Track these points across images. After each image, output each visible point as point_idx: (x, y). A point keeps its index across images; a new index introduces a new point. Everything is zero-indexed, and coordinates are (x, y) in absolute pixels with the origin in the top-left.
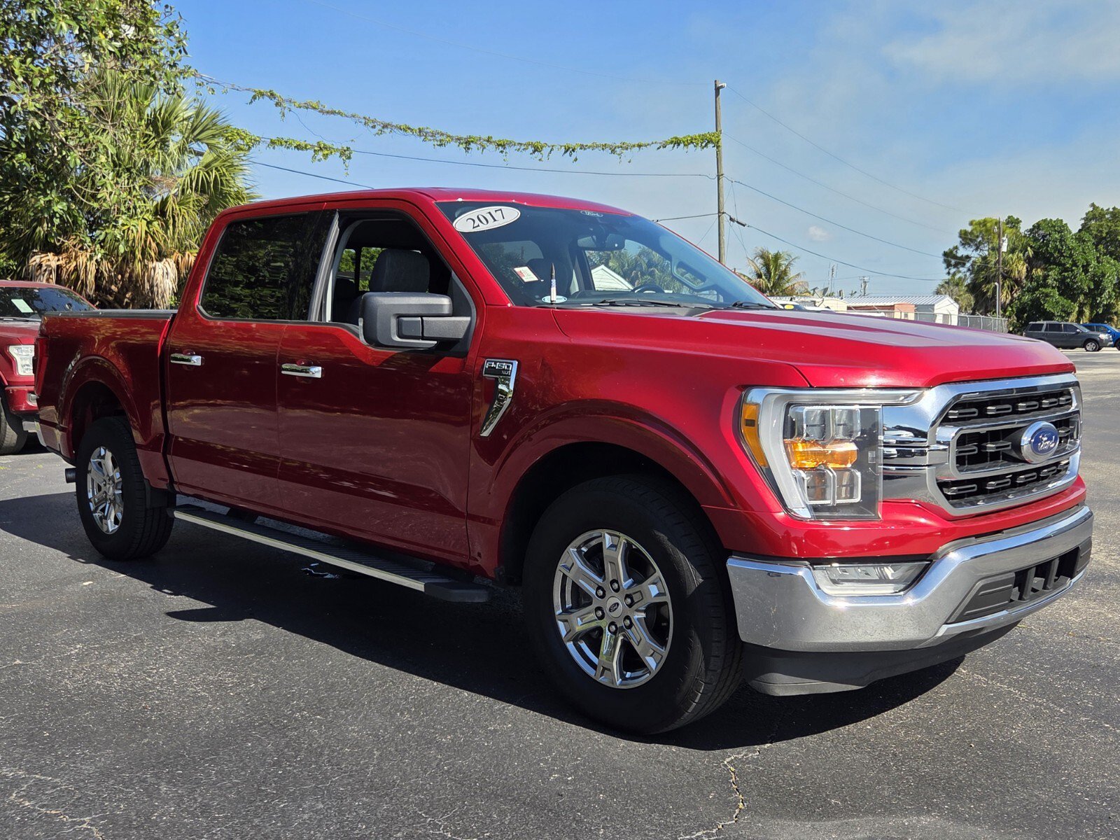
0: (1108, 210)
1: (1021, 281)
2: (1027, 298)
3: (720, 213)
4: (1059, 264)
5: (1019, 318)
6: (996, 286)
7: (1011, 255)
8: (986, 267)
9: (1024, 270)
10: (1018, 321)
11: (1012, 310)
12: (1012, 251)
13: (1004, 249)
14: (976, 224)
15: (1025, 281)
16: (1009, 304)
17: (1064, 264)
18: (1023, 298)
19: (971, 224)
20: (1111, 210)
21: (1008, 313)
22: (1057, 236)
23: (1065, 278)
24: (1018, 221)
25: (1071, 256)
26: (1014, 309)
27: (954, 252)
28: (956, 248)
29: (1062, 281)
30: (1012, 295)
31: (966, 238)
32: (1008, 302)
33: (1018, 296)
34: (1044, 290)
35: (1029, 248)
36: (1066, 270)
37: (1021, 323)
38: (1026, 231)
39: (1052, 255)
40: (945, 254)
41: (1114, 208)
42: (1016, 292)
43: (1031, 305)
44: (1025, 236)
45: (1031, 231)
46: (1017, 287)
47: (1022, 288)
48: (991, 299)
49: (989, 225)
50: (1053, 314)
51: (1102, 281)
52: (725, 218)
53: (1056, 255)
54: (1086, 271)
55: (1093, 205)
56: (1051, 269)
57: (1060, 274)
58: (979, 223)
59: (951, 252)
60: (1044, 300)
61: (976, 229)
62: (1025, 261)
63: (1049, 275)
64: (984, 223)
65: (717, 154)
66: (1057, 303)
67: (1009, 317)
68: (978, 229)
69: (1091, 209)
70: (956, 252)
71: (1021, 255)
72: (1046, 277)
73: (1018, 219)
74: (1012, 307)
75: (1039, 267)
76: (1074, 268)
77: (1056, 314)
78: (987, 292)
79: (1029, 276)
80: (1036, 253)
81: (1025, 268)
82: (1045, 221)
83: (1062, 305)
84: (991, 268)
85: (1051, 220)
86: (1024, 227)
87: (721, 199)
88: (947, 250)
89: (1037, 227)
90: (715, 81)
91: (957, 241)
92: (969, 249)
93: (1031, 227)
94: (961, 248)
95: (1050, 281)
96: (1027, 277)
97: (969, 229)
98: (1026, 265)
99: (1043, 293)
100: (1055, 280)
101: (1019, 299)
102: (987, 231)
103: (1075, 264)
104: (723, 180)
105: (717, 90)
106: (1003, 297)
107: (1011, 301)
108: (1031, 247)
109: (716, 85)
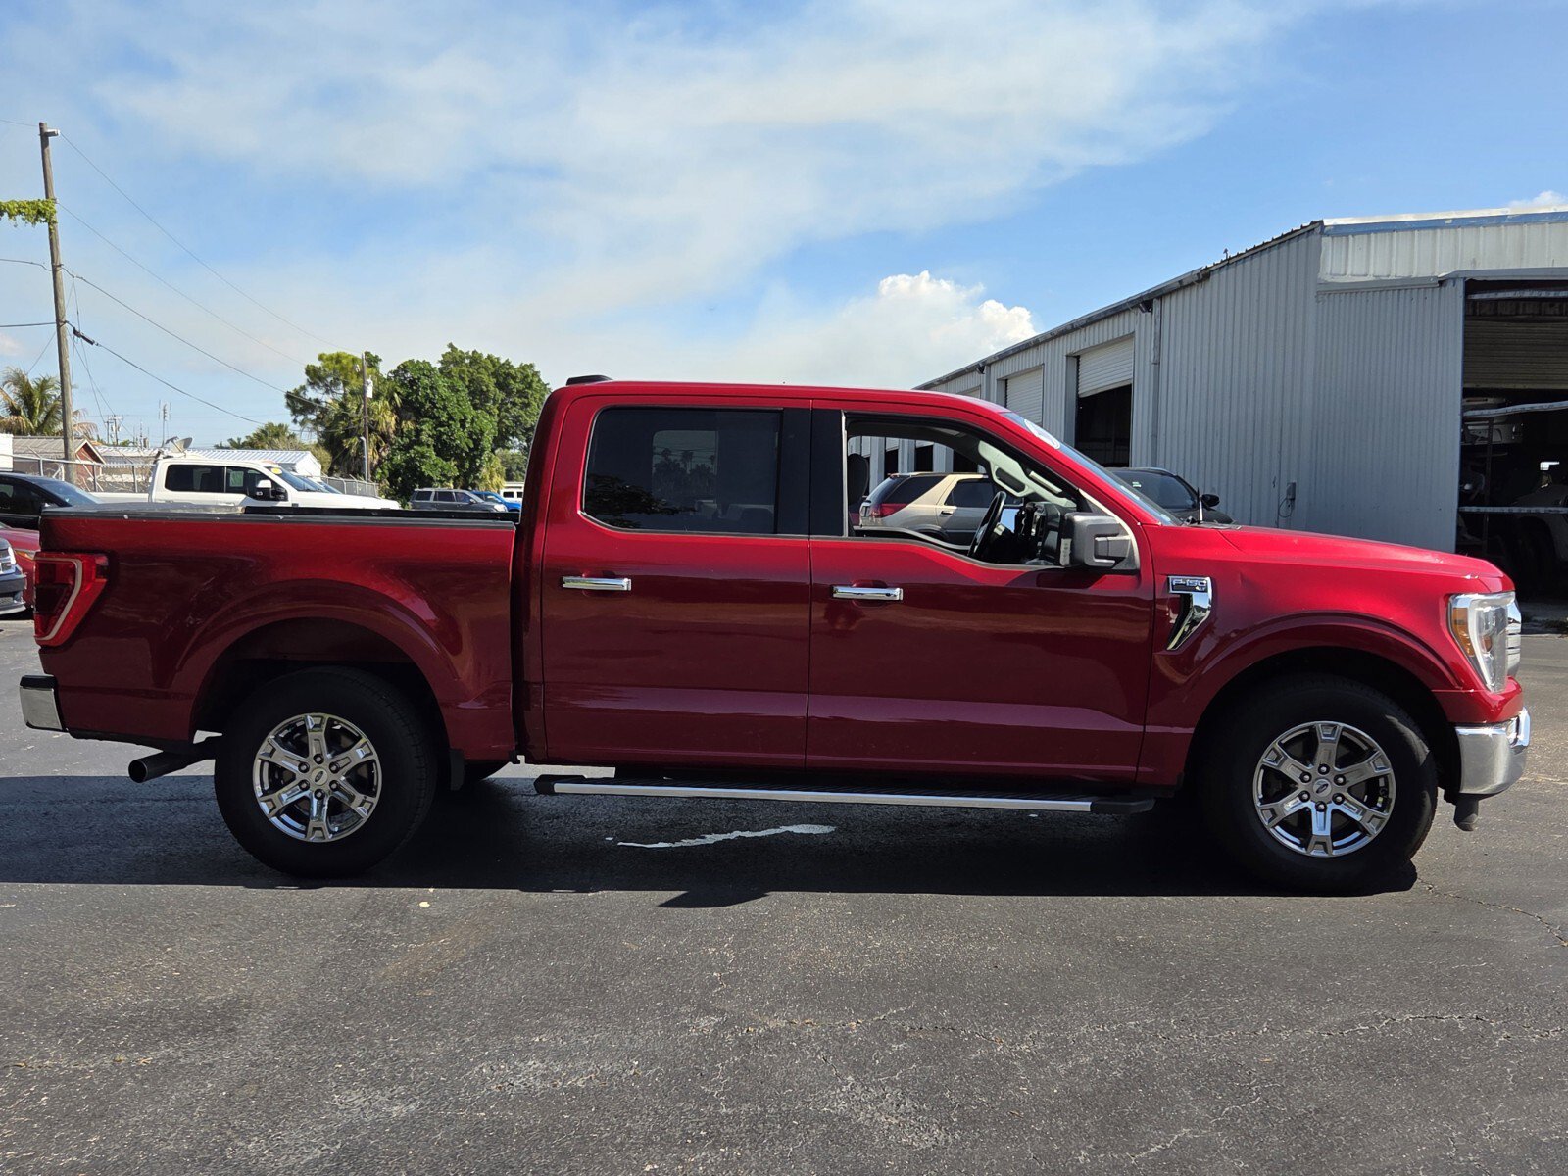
0: (468, 353)
1: (389, 437)
2: (398, 458)
3: (59, 322)
4: (433, 417)
5: (392, 483)
6: (362, 441)
7: (375, 403)
8: (345, 415)
9: (393, 423)
10: (391, 487)
11: (383, 473)
12: (377, 396)
13: (370, 394)
14: (327, 359)
15: (393, 436)
16: (378, 465)
17: (439, 417)
18: (395, 457)
19: (321, 358)
20: (471, 353)
21: (378, 477)
22: (427, 381)
23: (441, 434)
24: (377, 359)
25: (445, 408)
26: (387, 472)
27: (301, 394)
28: (303, 388)
29: (438, 438)
30: (380, 455)
31: (314, 376)
32: (376, 462)
33: (388, 455)
34: (420, 449)
35: (396, 395)
36: (441, 425)
37: (395, 490)
38: (391, 372)
39: (423, 405)
40: (289, 396)
41: (474, 352)
42: (384, 450)
43: (406, 468)
44: (389, 379)
45: (395, 373)
46: (384, 444)
47: (392, 444)
48: (355, 458)
49: (344, 361)
50: (431, 479)
51: (481, 440)
52: (68, 330)
53: (428, 405)
54: (463, 426)
55: (451, 346)
56: (424, 423)
57: (435, 429)
58: (331, 358)
59: (297, 392)
60: (420, 461)
61: (327, 366)
62: (392, 411)
63: (422, 430)
64: (338, 358)
65: (50, 233)
66: (436, 465)
67: (380, 482)
68: (332, 365)
69: (449, 350)
70: (304, 393)
71: (387, 403)
72: (418, 433)
73: (377, 356)
74: (382, 469)
75: (409, 419)
76: (450, 422)
77: (435, 478)
78: (350, 447)
79: (399, 432)
80: (404, 401)
81: (393, 419)
82: (411, 361)
83: (441, 468)
84: (352, 418)
85: (418, 361)
86: (386, 368)
87: (60, 301)
88: (291, 390)
89: (403, 368)
90: (41, 124)
91: (303, 379)
92: (319, 391)
93: (395, 368)
94: (309, 388)
95: (424, 438)
96: (395, 433)
97: (318, 364)
98: (395, 416)
99: (418, 452)
100: (430, 436)
101: (390, 459)
102: (343, 368)
103: (451, 418)
104: (62, 273)
105: (45, 137)
106: (370, 455)
107: (380, 462)
108: (398, 394)
109: (41, 129)
